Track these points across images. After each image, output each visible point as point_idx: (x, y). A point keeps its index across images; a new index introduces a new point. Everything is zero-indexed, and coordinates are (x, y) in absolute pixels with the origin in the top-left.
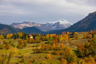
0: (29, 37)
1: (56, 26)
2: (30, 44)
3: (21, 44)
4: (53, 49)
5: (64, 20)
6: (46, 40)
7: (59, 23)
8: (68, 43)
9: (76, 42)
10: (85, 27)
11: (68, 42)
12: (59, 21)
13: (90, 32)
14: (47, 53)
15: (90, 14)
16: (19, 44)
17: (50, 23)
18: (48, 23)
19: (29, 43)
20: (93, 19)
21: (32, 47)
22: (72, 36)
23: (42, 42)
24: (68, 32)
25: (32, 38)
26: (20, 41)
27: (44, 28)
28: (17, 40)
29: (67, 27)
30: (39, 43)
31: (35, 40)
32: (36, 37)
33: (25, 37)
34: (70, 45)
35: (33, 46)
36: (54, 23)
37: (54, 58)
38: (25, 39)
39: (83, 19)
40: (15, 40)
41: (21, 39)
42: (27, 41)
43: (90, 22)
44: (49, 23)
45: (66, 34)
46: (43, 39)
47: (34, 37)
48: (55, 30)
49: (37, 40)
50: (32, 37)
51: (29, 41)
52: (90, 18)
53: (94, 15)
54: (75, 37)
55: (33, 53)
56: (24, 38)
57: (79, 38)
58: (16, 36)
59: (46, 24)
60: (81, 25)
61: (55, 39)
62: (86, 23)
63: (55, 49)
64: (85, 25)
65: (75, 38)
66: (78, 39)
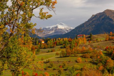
0: (40, 42)
1: (54, 31)
5: (62, 24)
9: (99, 45)
11: (88, 45)
14: (76, 56)
15: (93, 15)
20: (98, 21)
21: (47, 52)
23: (57, 46)
24: (84, 35)
25: (44, 42)
30: (53, 47)
31: (48, 45)
32: (49, 42)
34: (92, 48)
36: (51, 27)
37: (86, 61)
42: (39, 46)
46: (57, 44)
49: (51, 45)
50: (43, 42)
51: (40, 46)
52: (95, 20)
53: (99, 17)
54: (94, 39)
55: (60, 57)
56: (35, 43)
60: (84, 28)
61: (70, 43)
62: (90, 26)
64: (89, 28)
66: (99, 42)
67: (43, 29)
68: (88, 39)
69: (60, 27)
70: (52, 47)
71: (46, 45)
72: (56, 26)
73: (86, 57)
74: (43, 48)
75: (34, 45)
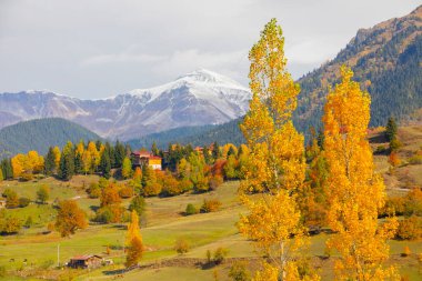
1: (170, 110)
2: (156, 199)
5: (209, 76)
7: (183, 89)
8: (394, 180)
16: (97, 202)
17: (138, 92)
18: (128, 97)
21: (183, 214)
25: (159, 166)
26: (93, 186)
27: (108, 120)
28: (76, 181)
30: (210, 189)
31: (179, 177)
33: (118, 165)
36: (156, 92)
37: (404, 255)
38: (119, 176)
39: (329, 63)
40: (65, 184)
41: (95, 179)
42: (136, 183)
44: (132, 93)
48: (164, 129)
50: (155, 165)
51: (144, 185)
52: (371, 56)
56: (113, 171)
58: (64, 160)
59: (113, 98)
60: (321, 95)
67: (119, 101)
68: (377, 146)
69: (198, 89)
70: (205, 188)
71: (174, 180)
72: (179, 86)
73: (403, 236)
74: (159, 191)
75: (111, 179)
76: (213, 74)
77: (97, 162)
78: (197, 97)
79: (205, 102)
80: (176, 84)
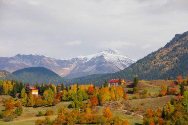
0: (28, 92)
1: (95, 66)
2: (31, 108)
3: (8, 108)
4: (85, 121)
5: (114, 51)
6: (71, 100)
7: (102, 57)
8: (123, 106)
9: (142, 104)
10: (164, 67)
11: (122, 103)
12: (104, 52)
13: (177, 81)
15: (177, 35)
16: (4, 108)
17: (82, 57)
18: (77, 59)
19: (29, 107)
21: (37, 116)
22: (131, 89)
23: (61, 103)
24: (123, 81)
25: (37, 93)
27: (68, 69)
29: (122, 68)
30: (53, 105)
31: (43, 99)
32: (46, 92)
33: (20, 92)
34: (126, 111)
35: (37, 114)
36: (90, 57)
38: (20, 97)
39: (161, 49)
42: (24, 100)
43: (177, 56)
44: (79, 57)
45: (117, 84)
46: (61, 97)
47: (41, 92)
48: (92, 74)
51: (28, 101)
52: (179, 46)
54: (140, 91)
57: (150, 95)
59: (70, 59)
60: (155, 63)
61: (90, 96)
62: (167, 57)
63: (91, 122)
64: (165, 62)
65: (140, 94)
66: (146, 98)
67: (73, 60)
68: (129, 89)
69: (108, 57)
70: (51, 104)
72: (100, 55)
75: (16, 98)
76: (116, 51)
77: (11, 90)
78: (107, 60)
79: (111, 63)
80: (99, 54)
